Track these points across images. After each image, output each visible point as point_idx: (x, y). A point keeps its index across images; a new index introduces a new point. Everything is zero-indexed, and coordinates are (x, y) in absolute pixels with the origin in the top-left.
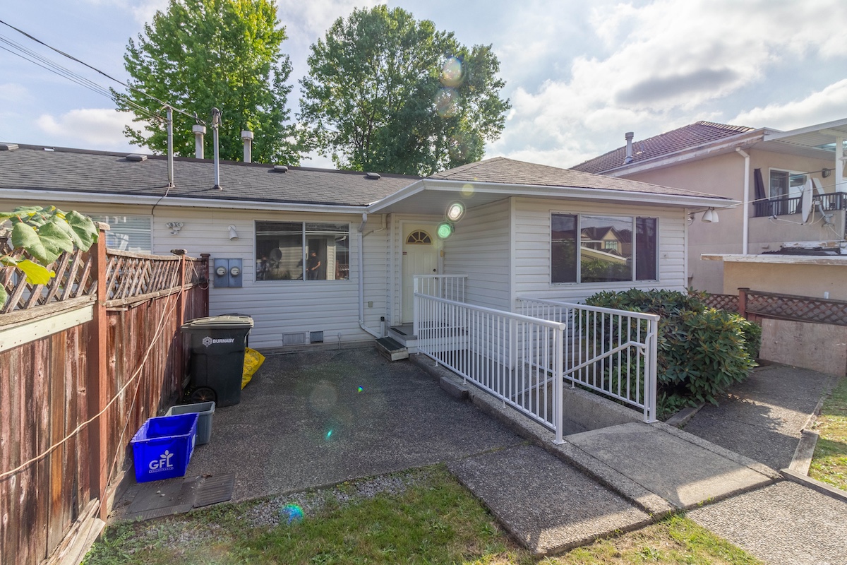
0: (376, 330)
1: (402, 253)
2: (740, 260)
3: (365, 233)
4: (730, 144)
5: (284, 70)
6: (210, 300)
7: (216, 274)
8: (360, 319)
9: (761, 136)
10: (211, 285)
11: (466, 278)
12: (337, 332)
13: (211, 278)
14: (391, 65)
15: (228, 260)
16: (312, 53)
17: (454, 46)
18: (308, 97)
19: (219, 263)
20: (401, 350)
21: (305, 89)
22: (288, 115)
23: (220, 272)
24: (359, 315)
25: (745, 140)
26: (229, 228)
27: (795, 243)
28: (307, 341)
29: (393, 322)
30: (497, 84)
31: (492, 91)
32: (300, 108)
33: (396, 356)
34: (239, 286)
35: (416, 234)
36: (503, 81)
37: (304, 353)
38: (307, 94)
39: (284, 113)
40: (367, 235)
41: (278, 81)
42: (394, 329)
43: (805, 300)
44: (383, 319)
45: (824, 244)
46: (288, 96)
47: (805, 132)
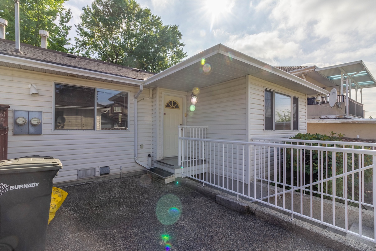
0: (145, 163)
1: (163, 114)
2: (315, 122)
3: (139, 99)
4: (300, 72)
5: (66, 16)
6: (9, 145)
7: (15, 123)
8: (135, 156)
9: (313, 69)
10: (10, 133)
11: (206, 128)
12: (119, 166)
13: (10, 126)
14: (128, 26)
15: (29, 112)
16: (83, 12)
17: (161, 24)
18: (81, 35)
19: (17, 114)
20: (172, 176)
21: (78, 31)
22: (69, 42)
23: (20, 121)
24: (135, 154)
25: (306, 71)
26: (30, 86)
27: (326, 116)
28: (97, 174)
29: (158, 157)
30: (182, 45)
31: (179, 47)
32: (75, 42)
33: (168, 180)
34: (39, 133)
35: (171, 102)
36: (184, 44)
37: (95, 183)
38: (80, 33)
39: (67, 40)
40: (140, 101)
41: (62, 21)
42: (159, 162)
43: (348, 139)
44: (149, 156)
45: (338, 116)
46: (69, 31)
47: (335, 67)
